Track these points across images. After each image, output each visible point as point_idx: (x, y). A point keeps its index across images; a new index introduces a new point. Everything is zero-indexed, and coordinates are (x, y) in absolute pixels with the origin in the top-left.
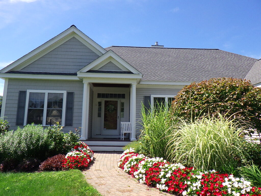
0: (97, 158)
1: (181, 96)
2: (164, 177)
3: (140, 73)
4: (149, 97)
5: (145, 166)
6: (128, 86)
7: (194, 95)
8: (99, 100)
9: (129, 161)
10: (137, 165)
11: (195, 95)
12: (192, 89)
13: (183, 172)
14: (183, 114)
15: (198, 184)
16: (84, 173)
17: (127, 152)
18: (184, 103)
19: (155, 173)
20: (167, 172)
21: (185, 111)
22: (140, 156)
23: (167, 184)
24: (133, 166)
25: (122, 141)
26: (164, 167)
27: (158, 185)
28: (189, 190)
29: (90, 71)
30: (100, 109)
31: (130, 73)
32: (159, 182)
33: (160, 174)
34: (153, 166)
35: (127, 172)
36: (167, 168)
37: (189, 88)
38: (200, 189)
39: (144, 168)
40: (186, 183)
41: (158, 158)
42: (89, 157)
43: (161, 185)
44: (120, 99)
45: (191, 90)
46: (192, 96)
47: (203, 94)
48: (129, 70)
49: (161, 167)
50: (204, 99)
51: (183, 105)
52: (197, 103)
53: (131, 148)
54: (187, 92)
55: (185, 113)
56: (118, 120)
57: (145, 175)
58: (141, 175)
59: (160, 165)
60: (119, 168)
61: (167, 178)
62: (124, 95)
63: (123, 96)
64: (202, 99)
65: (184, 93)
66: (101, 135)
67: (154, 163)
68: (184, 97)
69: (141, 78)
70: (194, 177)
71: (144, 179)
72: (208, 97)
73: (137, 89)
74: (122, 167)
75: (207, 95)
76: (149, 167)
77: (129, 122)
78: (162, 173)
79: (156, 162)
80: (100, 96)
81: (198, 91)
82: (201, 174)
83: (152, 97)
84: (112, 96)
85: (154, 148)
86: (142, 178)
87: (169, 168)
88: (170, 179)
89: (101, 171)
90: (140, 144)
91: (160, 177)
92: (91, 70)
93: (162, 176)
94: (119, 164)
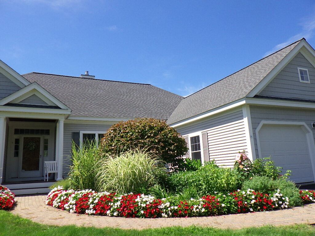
0: (19, 201)
2: (92, 203)
3: (68, 108)
4: (78, 134)
5: (75, 198)
7: (120, 133)
8: (16, 136)
9: (59, 196)
10: (67, 199)
11: (122, 133)
12: (119, 127)
13: (108, 197)
14: (110, 150)
15: (119, 203)
17: (55, 190)
18: (112, 140)
19: (84, 202)
20: (95, 199)
21: (113, 148)
22: (70, 191)
23: (94, 208)
24: (63, 200)
26: (92, 196)
27: (87, 211)
28: (112, 209)
31: (57, 107)
32: (88, 208)
33: (89, 201)
34: (82, 197)
35: (57, 206)
36: (95, 196)
37: (116, 127)
38: (120, 207)
40: (109, 204)
41: (87, 190)
43: (89, 210)
44: (43, 135)
45: (118, 129)
46: (118, 134)
47: (128, 132)
48: (55, 104)
49: (89, 196)
50: (128, 137)
51: (111, 142)
52: (123, 140)
53: (59, 186)
54: (115, 130)
56: (41, 159)
57: (75, 205)
58: (71, 206)
60: (47, 206)
61: (94, 203)
63: (47, 132)
65: (112, 131)
66: (18, 177)
67: (83, 194)
68: (112, 135)
69: (69, 113)
70: (116, 199)
71: (74, 208)
72: (131, 135)
73: (65, 125)
74: (50, 204)
75: (131, 133)
76: (79, 198)
77: (55, 160)
78: (91, 200)
79: (86, 194)
81: (124, 130)
82: (122, 196)
85: (83, 183)
88: (98, 204)
90: (70, 181)
91: (89, 204)
94: (47, 202)
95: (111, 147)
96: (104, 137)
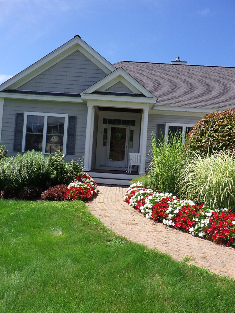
0: (101, 191)
1: (200, 126)
2: (172, 212)
3: (154, 97)
4: (163, 126)
5: (152, 201)
6: (140, 111)
7: (214, 126)
8: (105, 126)
9: (136, 195)
10: (144, 199)
11: (216, 126)
12: (213, 118)
13: (192, 208)
14: (199, 147)
15: (207, 221)
16: (87, 204)
17: (134, 186)
18: (202, 135)
19: (163, 208)
20: (175, 208)
21: (203, 144)
22: (148, 191)
23: (174, 220)
24: (140, 200)
25: (129, 174)
26: (172, 203)
27: (164, 220)
28: (196, 227)
29: (95, 93)
30: (105, 137)
31: (142, 95)
32: (166, 217)
33: (168, 210)
34: (161, 201)
35: (133, 206)
36: (176, 204)
37: (209, 118)
38: (208, 226)
39: (151, 203)
40: (194, 219)
41: (167, 194)
42: (93, 189)
43: (167, 221)
44: (129, 126)
45: (212, 120)
46: (211, 127)
47: (225, 126)
48: (141, 92)
49: (169, 202)
50: (225, 131)
51: (201, 137)
52: (218, 135)
53: (138, 182)
54: (207, 122)
55: (202, 146)
56: (126, 150)
57: (151, 210)
58: (147, 210)
59: (168, 201)
60: (125, 202)
61: (174, 214)
62: (134, 121)
63: (133, 123)
64: (223, 131)
65: (204, 123)
66: (105, 166)
67: (162, 198)
68: (203, 128)
69: (155, 102)
70: (203, 214)
71: (151, 214)
72: (230, 129)
73: (150, 115)
74: (127, 201)
75: (229, 127)
76: (156, 202)
77: (139, 153)
78: (170, 209)
79: (165, 198)
80: (106, 121)
81: (220, 122)
82: (211, 211)
83: (167, 125)
84: (120, 122)
85: (163, 183)
86: (149, 212)
87: (177, 204)
88: (178, 215)
89: (105, 203)
90: (149, 179)
91: (168, 213)
92: (97, 91)
93: (169, 212)
94: (125, 198)
95: (200, 143)
96: (193, 131)
